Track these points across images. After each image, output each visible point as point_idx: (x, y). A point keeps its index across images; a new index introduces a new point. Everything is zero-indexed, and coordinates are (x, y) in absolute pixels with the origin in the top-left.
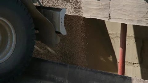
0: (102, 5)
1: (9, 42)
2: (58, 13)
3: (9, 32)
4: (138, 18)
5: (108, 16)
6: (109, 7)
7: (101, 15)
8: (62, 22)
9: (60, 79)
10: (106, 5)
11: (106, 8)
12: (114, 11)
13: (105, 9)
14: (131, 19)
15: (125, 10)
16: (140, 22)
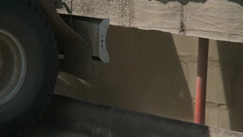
0: (170, 9)
1: (15, 71)
2: (96, 26)
3: (15, 55)
4: (230, 30)
5: (179, 26)
6: (180, 12)
7: (168, 25)
8: (102, 41)
9: (99, 131)
10: (177, 9)
11: (176, 13)
12: (190, 17)
13: (174, 14)
14: (219, 31)
15: (209, 16)
16: (233, 36)
